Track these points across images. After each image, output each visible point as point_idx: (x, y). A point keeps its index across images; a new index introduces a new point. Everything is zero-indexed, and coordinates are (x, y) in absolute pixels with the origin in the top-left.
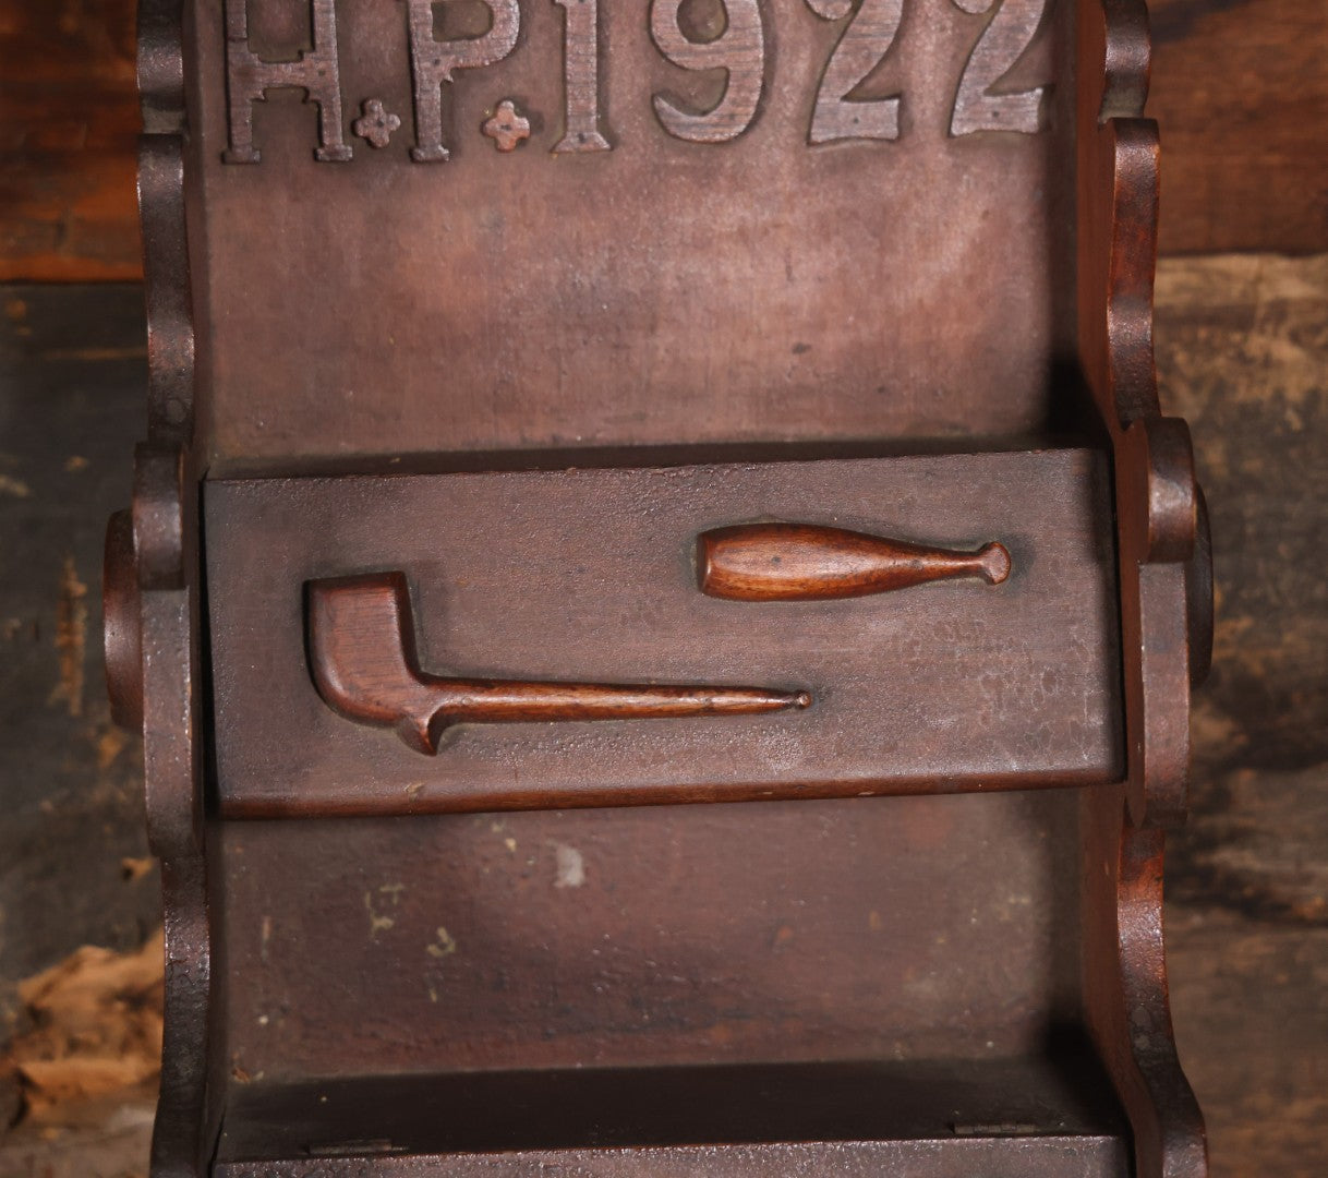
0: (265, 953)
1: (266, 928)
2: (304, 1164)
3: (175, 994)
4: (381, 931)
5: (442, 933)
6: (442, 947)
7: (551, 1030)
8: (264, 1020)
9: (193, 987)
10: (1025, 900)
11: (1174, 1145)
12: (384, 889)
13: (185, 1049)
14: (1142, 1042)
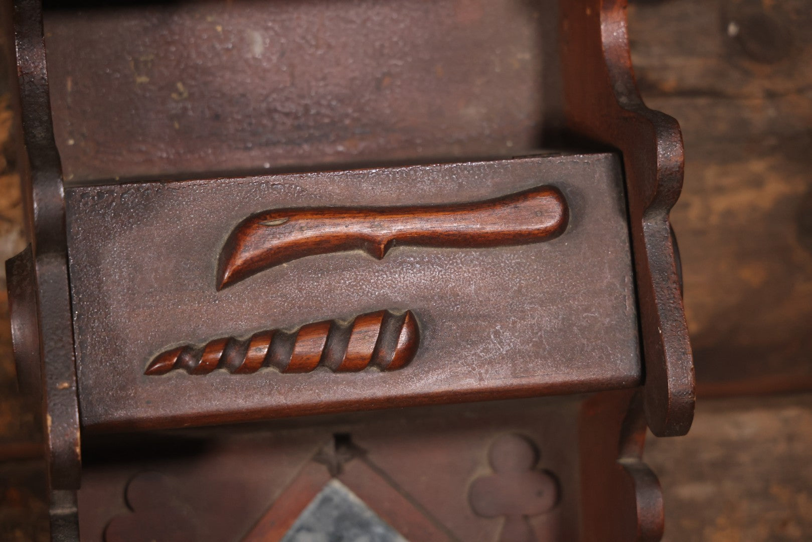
0: (69, 100)
1: (69, 85)
2: (121, 187)
3: (27, 93)
4: (141, 84)
5: (180, 86)
6: (180, 94)
7: (250, 145)
8: (71, 142)
9: (38, 89)
10: (527, 56)
11: (662, 135)
12: (142, 59)
13: (37, 124)
14: (623, 100)
